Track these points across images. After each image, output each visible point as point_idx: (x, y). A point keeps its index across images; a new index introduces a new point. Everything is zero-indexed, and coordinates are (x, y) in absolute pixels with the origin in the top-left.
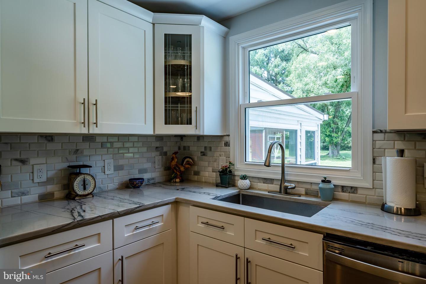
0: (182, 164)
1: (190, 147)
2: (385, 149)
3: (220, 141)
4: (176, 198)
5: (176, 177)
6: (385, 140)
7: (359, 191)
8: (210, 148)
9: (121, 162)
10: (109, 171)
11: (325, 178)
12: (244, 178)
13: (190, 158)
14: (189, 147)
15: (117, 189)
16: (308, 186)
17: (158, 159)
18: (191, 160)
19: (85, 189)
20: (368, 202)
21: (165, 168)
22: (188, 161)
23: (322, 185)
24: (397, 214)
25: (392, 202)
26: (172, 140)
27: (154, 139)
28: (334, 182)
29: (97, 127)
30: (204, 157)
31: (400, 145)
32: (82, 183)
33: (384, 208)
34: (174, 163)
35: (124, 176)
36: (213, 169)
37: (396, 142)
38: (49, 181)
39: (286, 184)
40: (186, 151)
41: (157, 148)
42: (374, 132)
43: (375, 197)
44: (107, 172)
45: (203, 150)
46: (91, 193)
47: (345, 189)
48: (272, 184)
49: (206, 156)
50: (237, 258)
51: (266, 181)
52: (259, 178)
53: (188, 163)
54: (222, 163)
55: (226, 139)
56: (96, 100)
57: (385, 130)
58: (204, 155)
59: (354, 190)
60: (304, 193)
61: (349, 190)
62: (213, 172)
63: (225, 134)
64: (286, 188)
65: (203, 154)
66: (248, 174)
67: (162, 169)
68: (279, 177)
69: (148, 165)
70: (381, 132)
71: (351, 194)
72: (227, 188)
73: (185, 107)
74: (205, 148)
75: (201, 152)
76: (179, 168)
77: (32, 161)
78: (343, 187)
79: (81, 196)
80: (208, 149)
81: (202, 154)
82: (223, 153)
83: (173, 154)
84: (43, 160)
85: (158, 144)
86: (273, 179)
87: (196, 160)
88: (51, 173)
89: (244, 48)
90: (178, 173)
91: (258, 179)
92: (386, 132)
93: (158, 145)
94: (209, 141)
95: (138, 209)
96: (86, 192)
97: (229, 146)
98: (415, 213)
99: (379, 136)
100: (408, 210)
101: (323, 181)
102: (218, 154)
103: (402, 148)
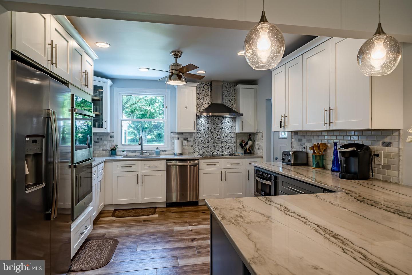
2: (174, 138)
3: (108, 135)
4: (106, 160)
6: (174, 135)
7: (167, 151)
8: (101, 139)
12: (123, 151)
16: (150, 152)
23: (156, 150)
24: (178, 155)
25: (177, 152)
28: (160, 149)
30: (96, 143)
31: (178, 136)
33: (175, 154)
36: (103, 149)
39: (143, 152)
42: (171, 132)
43: (172, 152)
45: (96, 140)
50: (138, 175)
51: (133, 152)
52: (129, 151)
54: (109, 146)
55: (112, 134)
57: (174, 132)
58: (97, 142)
59: (165, 151)
60: (149, 154)
62: (103, 150)
63: (111, 132)
64: (143, 153)
66: (126, 150)
68: (141, 149)
71: (164, 153)
72: (116, 156)
73: (100, 120)
74: (98, 139)
78: (162, 150)
82: (110, 141)
86: (137, 151)
89: (120, 94)
97: (114, 137)
98: (181, 154)
99: (172, 134)
100: (180, 154)
101: (157, 149)
102: (106, 142)
103: (178, 137)
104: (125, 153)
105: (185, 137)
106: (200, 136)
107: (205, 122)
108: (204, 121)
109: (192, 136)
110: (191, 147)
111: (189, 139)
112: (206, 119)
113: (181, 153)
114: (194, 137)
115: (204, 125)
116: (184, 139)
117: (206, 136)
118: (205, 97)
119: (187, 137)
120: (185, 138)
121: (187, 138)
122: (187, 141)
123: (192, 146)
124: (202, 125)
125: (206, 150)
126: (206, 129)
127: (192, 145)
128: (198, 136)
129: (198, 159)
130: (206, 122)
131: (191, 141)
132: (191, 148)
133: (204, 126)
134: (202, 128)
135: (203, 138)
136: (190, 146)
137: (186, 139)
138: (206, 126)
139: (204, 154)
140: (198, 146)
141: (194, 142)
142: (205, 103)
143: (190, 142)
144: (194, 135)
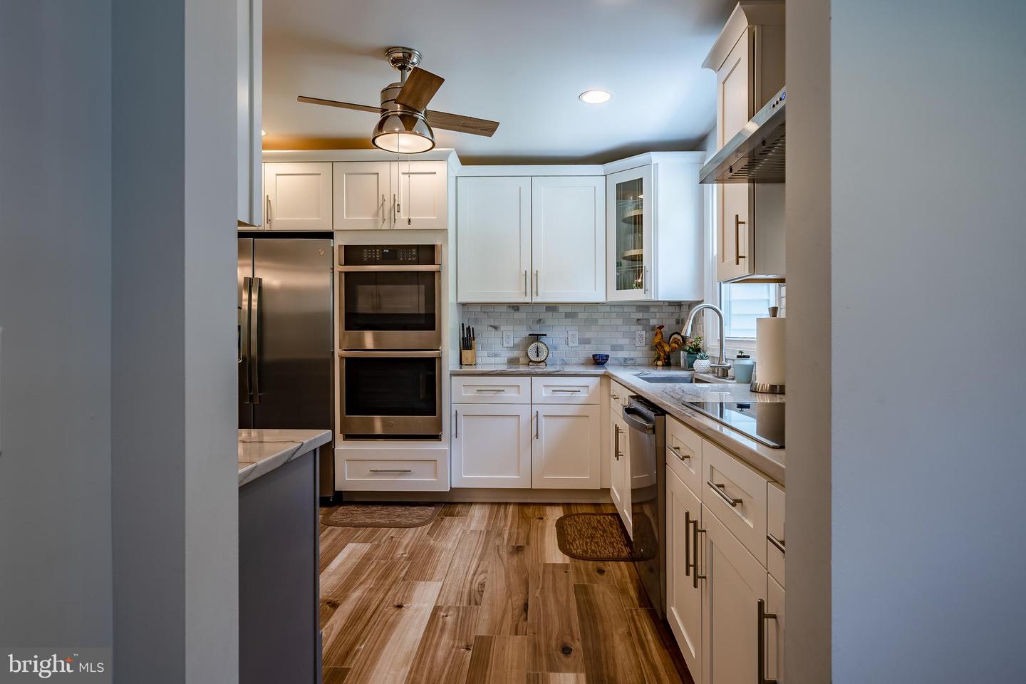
0: (669, 343)
4: (605, 372)
5: (658, 359)
9: (588, 335)
10: (574, 343)
12: (702, 357)
13: (679, 334)
17: (640, 334)
18: (679, 338)
19: (538, 356)
21: (652, 347)
22: (675, 338)
32: (536, 350)
34: (657, 340)
35: (589, 351)
38: (515, 347)
41: (638, 320)
44: (570, 345)
46: (543, 361)
53: (676, 341)
56: (537, 271)
67: (647, 348)
69: (625, 342)
76: (662, 347)
77: (502, 328)
79: (534, 362)
82: (701, 326)
83: (657, 328)
84: (510, 328)
85: (640, 316)
88: (517, 340)
90: (662, 354)
93: (640, 318)
95: (556, 373)
96: (539, 359)
101: (739, 357)
102: (698, 327)
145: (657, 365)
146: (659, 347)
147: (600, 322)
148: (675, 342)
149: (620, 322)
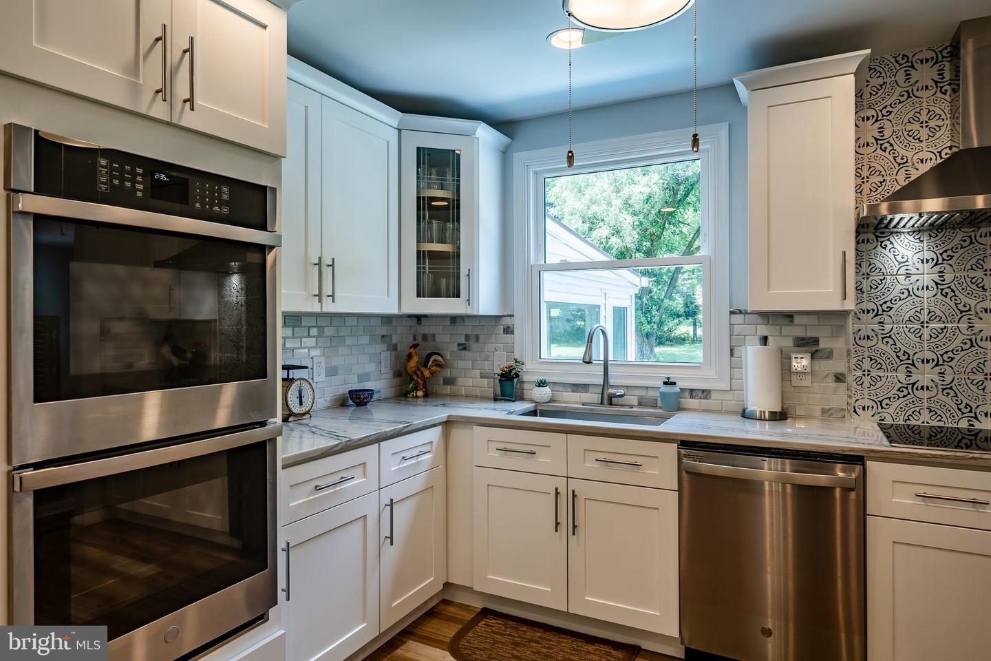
0: (425, 366)
1: (437, 335)
2: (745, 336)
3: (496, 325)
4: (449, 416)
5: (416, 389)
6: (746, 323)
7: (713, 395)
8: (477, 338)
9: (336, 361)
10: (319, 376)
11: (668, 378)
12: (541, 384)
13: (439, 354)
14: (434, 336)
15: (329, 408)
16: (642, 393)
17: (386, 357)
18: (439, 358)
19: (301, 404)
20: (724, 409)
21: (395, 372)
22: (435, 360)
23: (663, 389)
24: (760, 420)
25: (753, 405)
26: (404, 324)
27: (378, 322)
28: (680, 384)
29: (333, 302)
30: (463, 352)
31: (763, 330)
32: (298, 394)
33: (745, 415)
34: (413, 363)
35: (339, 386)
36: (481, 373)
37: (758, 326)
39: (612, 391)
40: (427, 343)
41: (383, 336)
42: (732, 313)
43: (734, 402)
44: (316, 379)
45: (463, 341)
46: (308, 412)
47: (694, 394)
48: (587, 392)
49: (469, 350)
50: (557, 493)
51: (577, 389)
52: (564, 384)
53: (436, 363)
54: (500, 363)
55: (507, 321)
56: (333, 259)
57: (745, 310)
58: (464, 349)
59: (706, 393)
60: (635, 403)
61: (700, 394)
62: (481, 377)
63: (505, 314)
64: (611, 397)
65: (463, 347)
66: (548, 379)
67: (390, 375)
68: (600, 381)
69: (370, 368)
70: (740, 312)
71: (702, 400)
72: (514, 401)
73: (449, 269)
74: (467, 337)
75: (459, 345)
76: (422, 373)
78: (691, 391)
79: (296, 415)
80: (472, 339)
81: (461, 347)
82: (502, 345)
83: (411, 347)
85: (384, 331)
86: (589, 385)
87: (449, 358)
89: (536, 173)
90: (420, 381)
91: (564, 387)
92: (746, 313)
93: (385, 333)
94: (474, 326)
95: (406, 430)
96: (303, 410)
97: (512, 333)
98: (780, 416)
99: (738, 318)
100: (773, 414)
101: (665, 383)
102: (491, 347)
103: (765, 335)
104: (547, 391)
105: (802, 334)
106: (888, 327)
107: (920, 255)
108: (910, 254)
109: (842, 327)
110: (834, 385)
111: (822, 345)
112: (926, 238)
113: (777, 409)
114: (852, 337)
115: (913, 271)
116: (798, 346)
117: (926, 333)
118: (916, 126)
119: (811, 334)
120: (803, 339)
121: (816, 341)
122: (813, 356)
123: (839, 378)
124: (902, 271)
125: (926, 405)
126: (926, 294)
127: (843, 375)
128: (877, 327)
129: (855, 459)
130: (928, 255)
131: (834, 354)
132: (837, 388)
133: (913, 278)
134: (899, 287)
135: (906, 341)
136: (832, 378)
137: (807, 344)
138: (927, 280)
139: (912, 422)
140: (875, 380)
141: (854, 361)
142: (920, 156)
143: (829, 355)
144: (851, 325)
145: (417, 397)
146: (419, 373)
147: (348, 341)
148: (436, 365)
149: (366, 340)
